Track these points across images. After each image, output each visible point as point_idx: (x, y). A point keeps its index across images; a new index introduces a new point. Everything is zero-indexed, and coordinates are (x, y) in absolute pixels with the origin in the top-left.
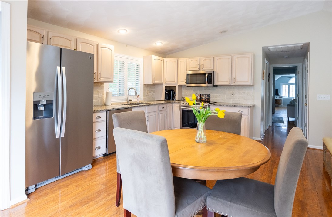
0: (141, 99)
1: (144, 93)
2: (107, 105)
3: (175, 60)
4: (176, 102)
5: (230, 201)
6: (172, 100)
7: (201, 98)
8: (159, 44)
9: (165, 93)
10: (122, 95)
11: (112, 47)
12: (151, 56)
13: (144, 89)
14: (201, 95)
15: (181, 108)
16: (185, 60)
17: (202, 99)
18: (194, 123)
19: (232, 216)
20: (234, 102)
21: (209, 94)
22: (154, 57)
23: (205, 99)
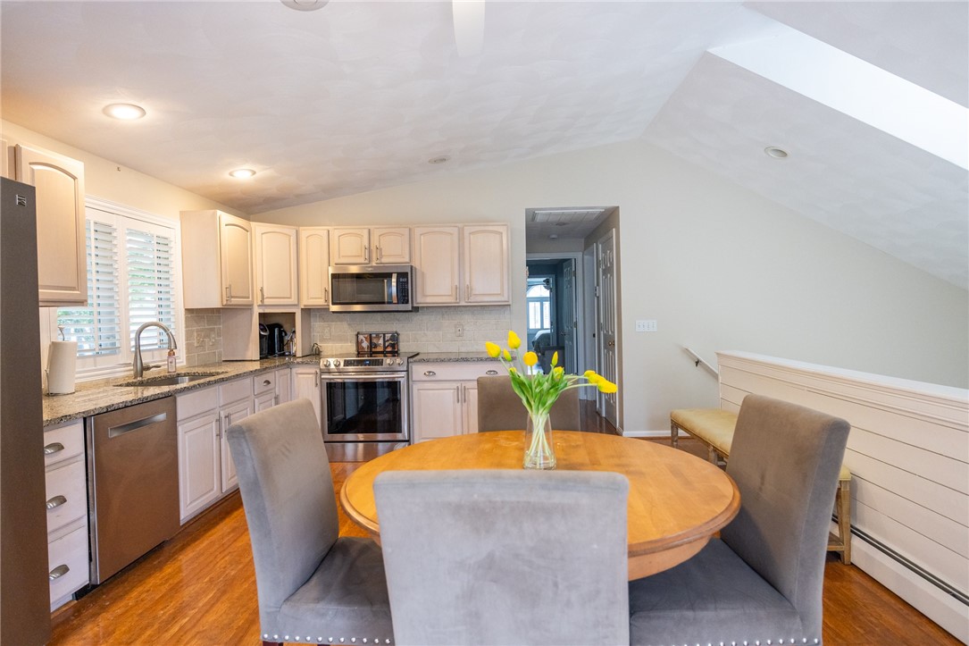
0: (182, 361)
1: (187, 340)
2: (56, 395)
3: (291, 231)
4: (298, 363)
5: (692, 608)
6: (280, 355)
7: (372, 345)
8: (244, 175)
9: (261, 337)
10: (108, 352)
11: (76, 166)
12: (215, 214)
13: (186, 327)
14: (374, 336)
15: (321, 379)
16: (321, 231)
17: (376, 346)
18: (345, 418)
19: (722, 644)
20: (463, 350)
21: (396, 333)
22: (225, 217)
23: (385, 347)
